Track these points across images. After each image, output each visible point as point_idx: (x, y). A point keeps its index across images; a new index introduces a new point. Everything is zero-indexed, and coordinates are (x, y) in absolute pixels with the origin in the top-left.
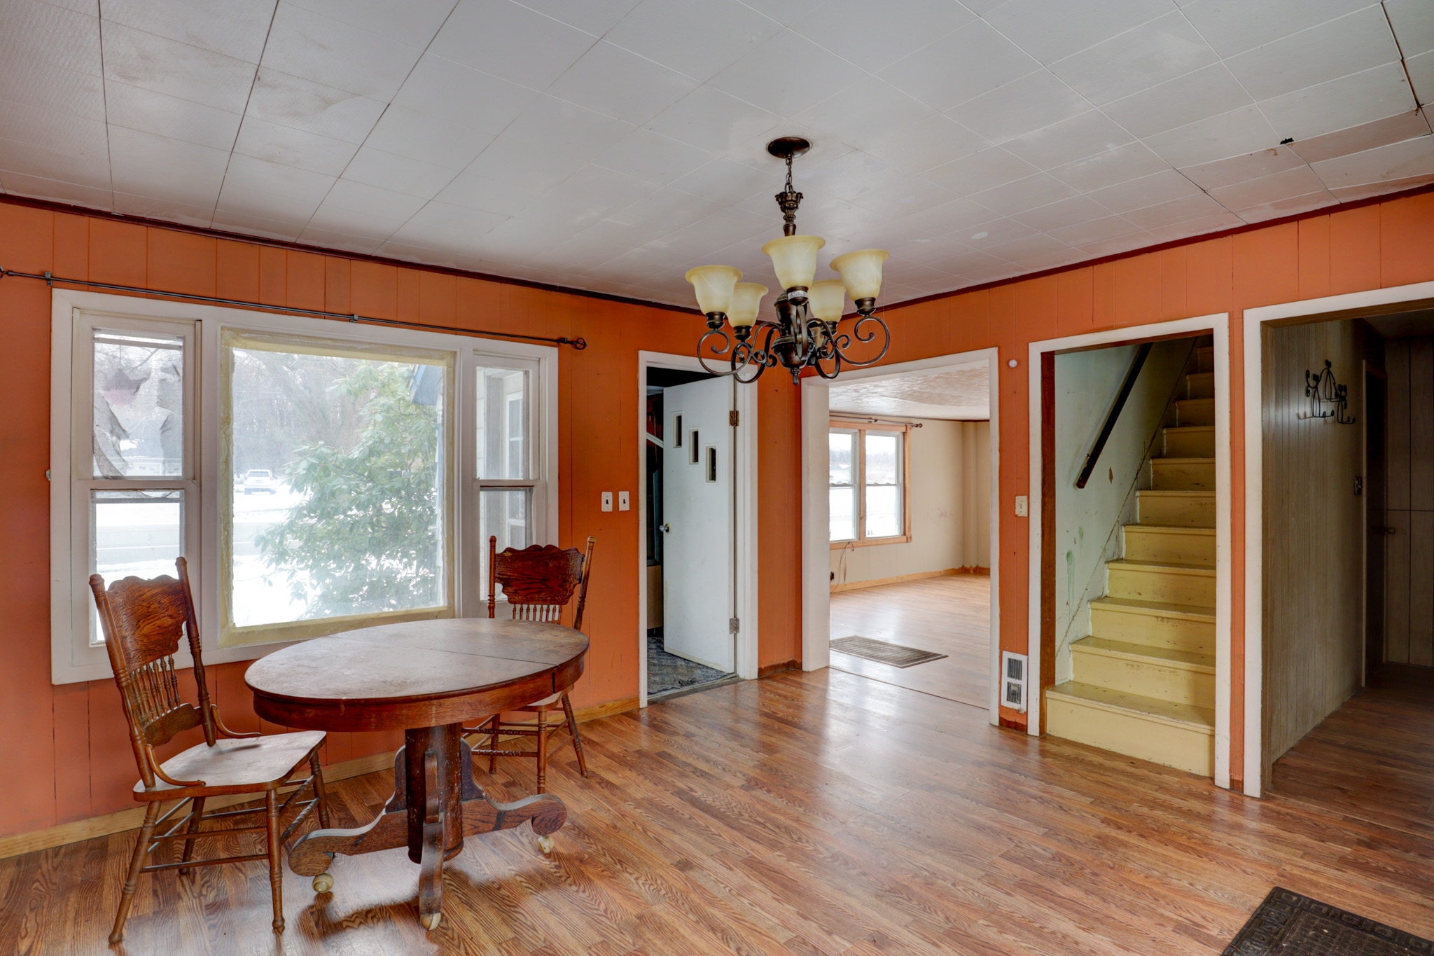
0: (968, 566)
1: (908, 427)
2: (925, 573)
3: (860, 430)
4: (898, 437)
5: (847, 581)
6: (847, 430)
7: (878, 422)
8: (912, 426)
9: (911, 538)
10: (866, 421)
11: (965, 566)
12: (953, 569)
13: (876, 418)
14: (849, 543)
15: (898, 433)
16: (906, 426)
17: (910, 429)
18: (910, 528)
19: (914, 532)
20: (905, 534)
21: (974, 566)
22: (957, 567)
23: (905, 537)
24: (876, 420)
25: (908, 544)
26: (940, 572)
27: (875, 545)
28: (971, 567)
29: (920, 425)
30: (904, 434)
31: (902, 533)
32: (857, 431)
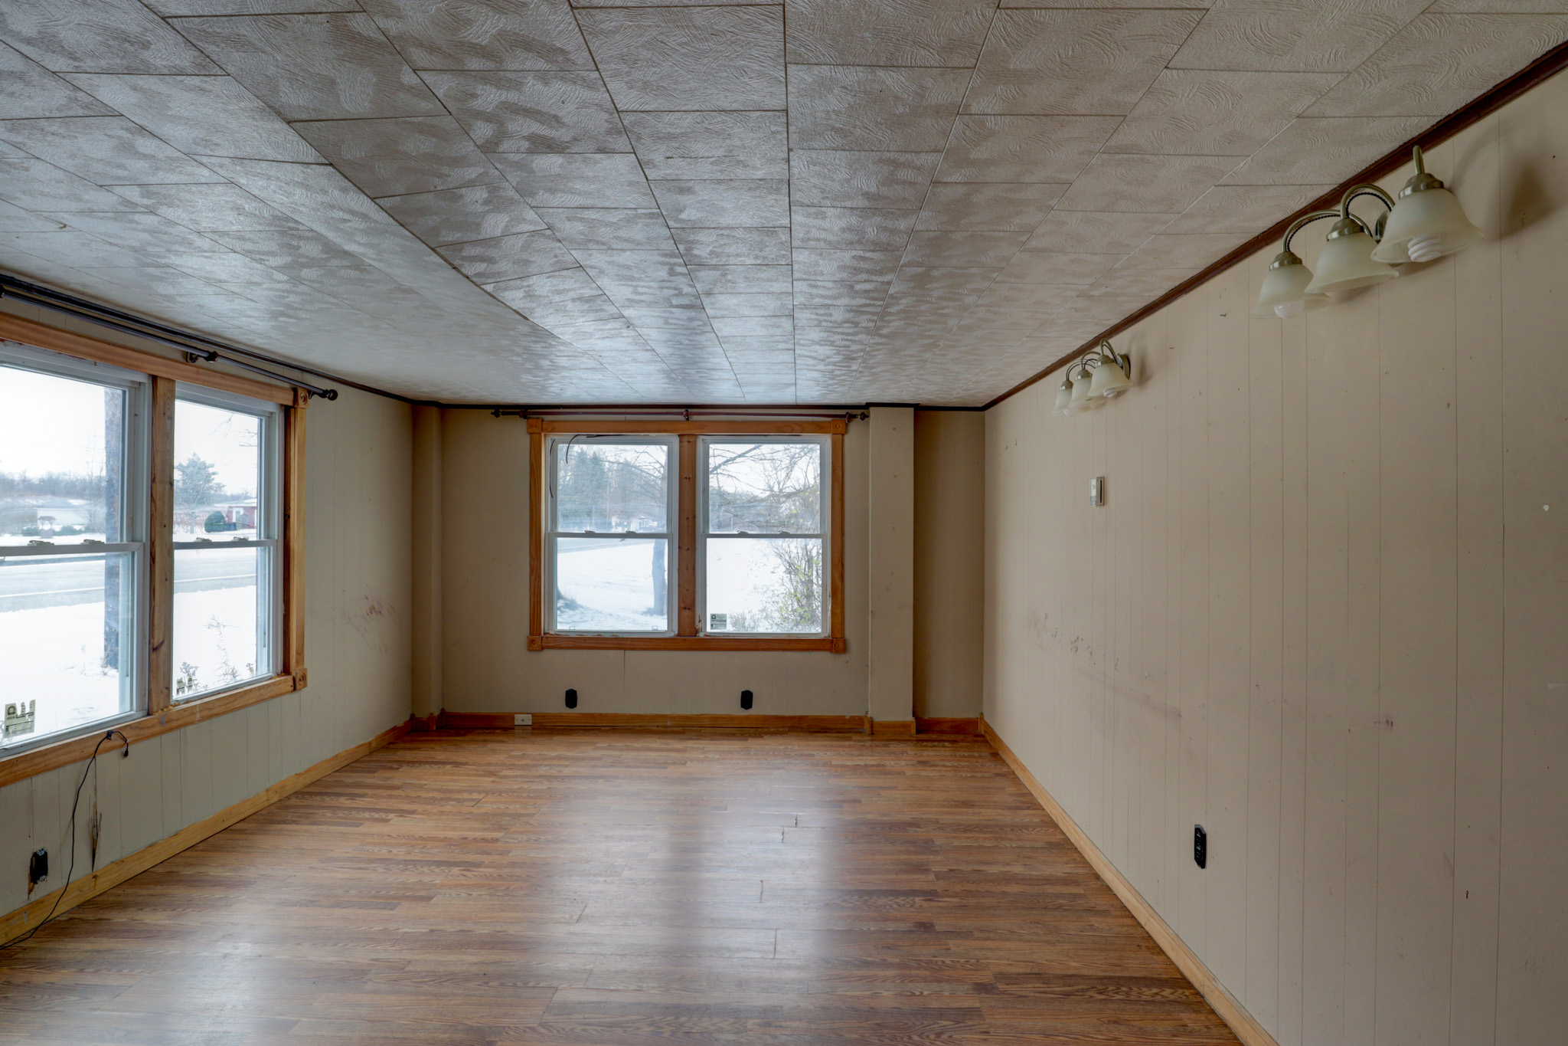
0: (423, 714)
1: (301, 393)
2: (336, 757)
3: (154, 379)
4: (267, 419)
5: (103, 860)
6: (101, 370)
7: (219, 364)
8: (311, 393)
9: (304, 678)
10: (174, 351)
11: (418, 715)
12: (394, 729)
13: (212, 348)
14: (109, 735)
15: (271, 407)
16: (295, 390)
17: (305, 400)
18: (300, 653)
19: (314, 663)
20: (286, 670)
21: (436, 713)
22: (400, 723)
23: (290, 678)
24: (212, 357)
25: (296, 695)
26: (370, 743)
27: (203, 719)
28: (431, 717)
29: (332, 395)
30: (288, 412)
31: (280, 668)
32: (142, 378)
